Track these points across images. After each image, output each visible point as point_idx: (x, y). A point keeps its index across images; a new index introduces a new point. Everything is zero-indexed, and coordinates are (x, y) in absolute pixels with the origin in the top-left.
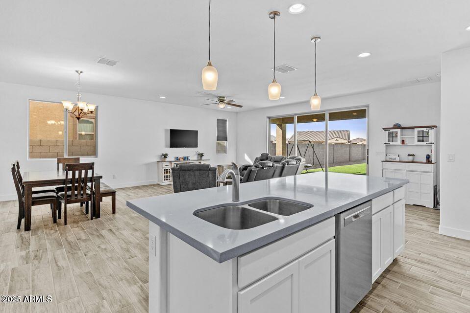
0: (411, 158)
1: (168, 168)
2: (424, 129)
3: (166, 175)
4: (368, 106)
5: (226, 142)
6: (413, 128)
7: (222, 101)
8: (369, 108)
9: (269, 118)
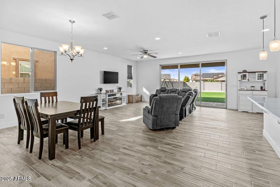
0: (253, 88)
1: (104, 98)
2: (261, 73)
3: (103, 103)
4: (226, 60)
5: (131, 80)
6: (255, 72)
7: (145, 52)
8: (227, 61)
9: (161, 65)
